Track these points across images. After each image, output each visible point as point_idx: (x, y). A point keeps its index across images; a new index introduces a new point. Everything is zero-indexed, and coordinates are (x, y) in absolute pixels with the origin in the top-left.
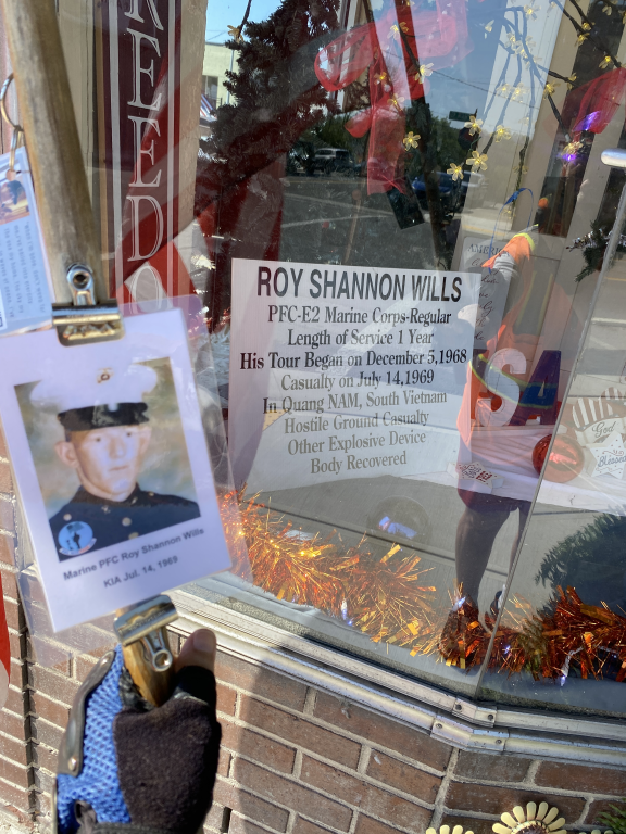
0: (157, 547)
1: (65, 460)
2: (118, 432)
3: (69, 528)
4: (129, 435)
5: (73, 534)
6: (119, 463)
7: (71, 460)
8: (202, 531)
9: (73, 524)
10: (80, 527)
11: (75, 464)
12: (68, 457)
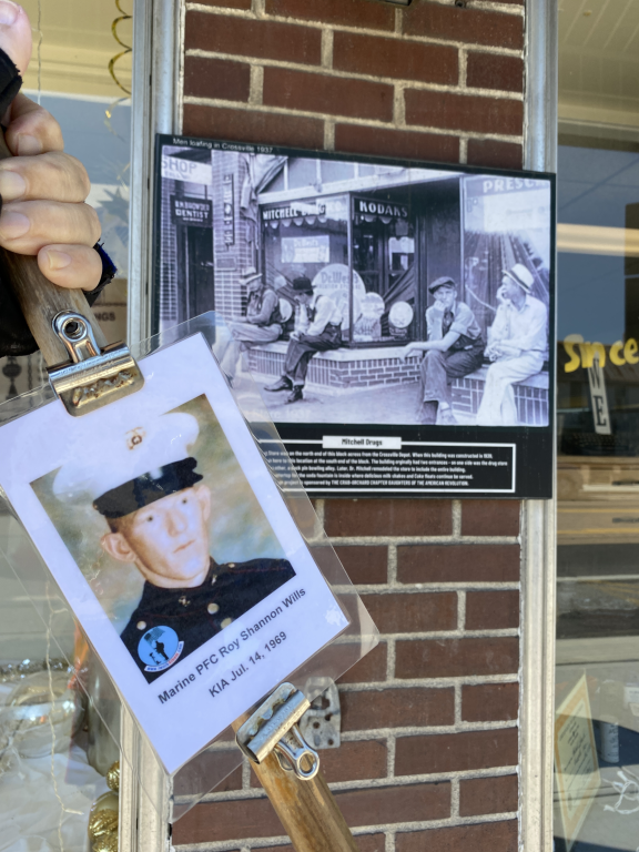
1: (118, 556)
2: (172, 502)
3: (148, 637)
4: (185, 501)
5: (154, 645)
7: (125, 553)
9: (150, 631)
10: (160, 634)
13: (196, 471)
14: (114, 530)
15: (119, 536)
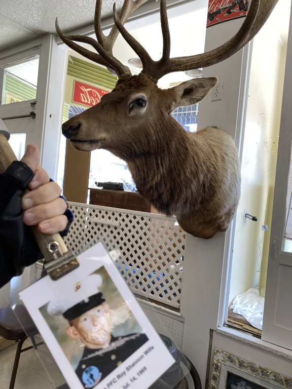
0: (133, 365)
2: (93, 312)
3: (87, 372)
5: (89, 375)
7: (76, 335)
9: (87, 369)
10: (91, 370)
11: (78, 336)
13: (102, 298)
14: (71, 325)
15: (73, 328)
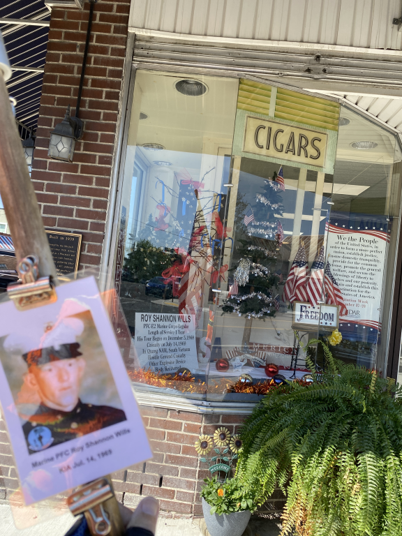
1: (30, 385)
3: (36, 431)
4: (70, 365)
5: (38, 436)
6: (65, 385)
8: (129, 431)
9: (38, 428)
10: (42, 431)
12: (31, 383)
14: (30, 371)
15: (32, 376)
